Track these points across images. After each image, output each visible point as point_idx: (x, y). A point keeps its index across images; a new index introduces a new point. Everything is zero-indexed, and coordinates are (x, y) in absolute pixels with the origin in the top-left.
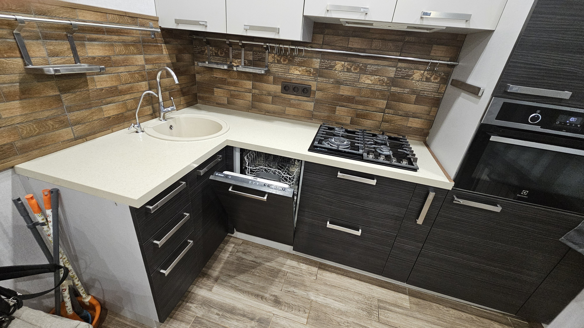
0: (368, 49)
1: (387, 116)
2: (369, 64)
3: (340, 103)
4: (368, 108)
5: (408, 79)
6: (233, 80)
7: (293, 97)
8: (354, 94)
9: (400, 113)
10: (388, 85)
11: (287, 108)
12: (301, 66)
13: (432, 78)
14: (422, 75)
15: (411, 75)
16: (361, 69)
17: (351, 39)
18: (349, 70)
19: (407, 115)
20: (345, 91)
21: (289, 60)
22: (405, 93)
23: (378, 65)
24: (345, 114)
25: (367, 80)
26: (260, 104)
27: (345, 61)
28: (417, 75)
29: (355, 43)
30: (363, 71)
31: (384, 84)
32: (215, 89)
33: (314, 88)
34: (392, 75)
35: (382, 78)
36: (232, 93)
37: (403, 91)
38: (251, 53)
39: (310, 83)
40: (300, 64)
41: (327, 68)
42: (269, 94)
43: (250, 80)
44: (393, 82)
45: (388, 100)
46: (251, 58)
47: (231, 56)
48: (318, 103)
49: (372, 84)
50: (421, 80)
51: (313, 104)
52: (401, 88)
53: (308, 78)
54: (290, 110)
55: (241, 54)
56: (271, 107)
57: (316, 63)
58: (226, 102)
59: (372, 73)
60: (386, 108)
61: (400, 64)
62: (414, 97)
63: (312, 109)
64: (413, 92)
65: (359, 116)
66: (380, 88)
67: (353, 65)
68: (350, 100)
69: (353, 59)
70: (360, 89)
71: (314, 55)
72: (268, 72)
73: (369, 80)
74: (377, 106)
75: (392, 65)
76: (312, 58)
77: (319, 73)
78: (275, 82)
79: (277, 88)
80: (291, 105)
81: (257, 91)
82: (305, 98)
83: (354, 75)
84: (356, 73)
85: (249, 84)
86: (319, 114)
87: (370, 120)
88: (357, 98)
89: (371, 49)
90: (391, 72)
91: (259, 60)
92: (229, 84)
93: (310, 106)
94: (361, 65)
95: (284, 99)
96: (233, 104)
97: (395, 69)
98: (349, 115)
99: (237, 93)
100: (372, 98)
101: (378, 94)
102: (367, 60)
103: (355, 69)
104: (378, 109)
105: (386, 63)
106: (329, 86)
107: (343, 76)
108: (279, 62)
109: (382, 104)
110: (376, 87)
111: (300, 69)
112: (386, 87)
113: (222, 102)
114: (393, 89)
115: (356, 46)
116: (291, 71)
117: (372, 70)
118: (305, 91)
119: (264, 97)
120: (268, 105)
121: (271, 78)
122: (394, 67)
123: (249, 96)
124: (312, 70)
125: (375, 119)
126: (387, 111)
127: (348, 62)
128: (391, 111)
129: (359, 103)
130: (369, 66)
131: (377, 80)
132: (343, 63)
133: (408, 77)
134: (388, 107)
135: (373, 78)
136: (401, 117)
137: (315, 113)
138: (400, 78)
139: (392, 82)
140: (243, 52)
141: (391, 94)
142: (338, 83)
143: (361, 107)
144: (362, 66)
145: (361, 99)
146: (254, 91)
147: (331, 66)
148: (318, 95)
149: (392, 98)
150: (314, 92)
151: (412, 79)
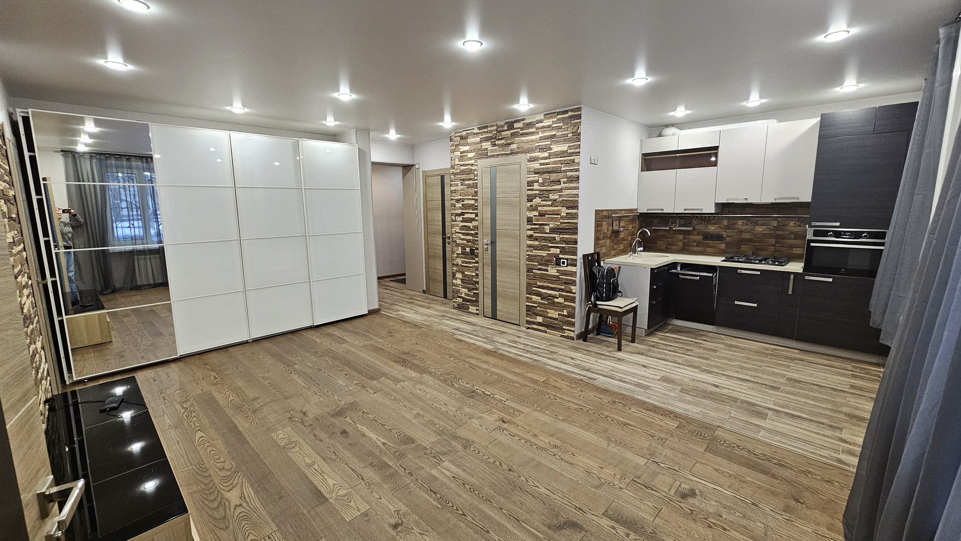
1: (778, 248)
2: (759, 220)
3: (743, 243)
4: (762, 244)
5: (787, 226)
6: (670, 235)
7: (710, 242)
9: (786, 245)
10: (774, 230)
11: (708, 249)
13: (802, 224)
14: (795, 223)
15: (787, 224)
16: (755, 223)
18: (747, 225)
19: (791, 247)
20: (746, 236)
23: (765, 220)
24: (748, 249)
25: (759, 229)
28: (792, 224)
30: (756, 224)
31: (771, 230)
32: (658, 241)
33: (725, 236)
34: (776, 225)
35: (769, 227)
36: (669, 243)
37: (785, 233)
38: (684, 220)
39: (722, 233)
40: (714, 224)
41: (732, 225)
42: (695, 242)
43: (681, 235)
44: (777, 228)
45: (776, 239)
46: (683, 223)
47: (670, 223)
48: (727, 244)
49: (763, 231)
50: (795, 226)
51: (725, 245)
52: (783, 231)
53: (721, 230)
54: (709, 250)
55: (677, 221)
56: (696, 249)
57: (725, 222)
58: (665, 248)
59: (762, 225)
60: (776, 243)
61: (779, 219)
62: (793, 236)
63: (724, 248)
64: (792, 233)
65: (757, 249)
66: (769, 232)
67: (749, 222)
68: (749, 241)
69: (748, 218)
70: (756, 234)
71: (724, 218)
72: (694, 229)
73: (761, 229)
74: (770, 243)
75: (774, 220)
76: (722, 220)
77: (727, 227)
78: (698, 235)
79: (700, 238)
80: (710, 247)
81: (686, 241)
82: (720, 242)
83: (750, 227)
84: (752, 226)
85: (681, 237)
86: (730, 250)
87: (765, 251)
88: (754, 239)
90: (775, 224)
91: (688, 223)
92: (668, 238)
93: (723, 246)
94: (754, 221)
95: (704, 243)
96: (670, 249)
97: (776, 222)
98: (750, 249)
99: (673, 242)
100: (764, 238)
101: (769, 236)
102: (758, 218)
103: (751, 224)
105: (769, 219)
106: (735, 234)
107: (743, 228)
108: (701, 223)
109: (773, 241)
110: (766, 232)
111: (715, 226)
112: (773, 232)
113: (662, 248)
114: (778, 232)
116: (709, 228)
117: (762, 223)
118: (719, 238)
119: (691, 243)
120: (693, 248)
121: (696, 232)
122: (776, 220)
123: (681, 244)
124: (723, 226)
125: (769, 250)
126: (776, 245)
127: (745, 220)
128: (779, 245)
129: (755, 242)
131: (766, 228)
132: (742, 221)
135: (763, 227)
136: (787, 248)
137: (726, 250)
138: (781, 226)
140: (678, 220)
141: (777, 235)
142: (740, 232)
143: (758, 244)
145: (757, 239)
146: (684, 240)
147: (735, 223)
148: (728, 239)
149: (778, 238)
150: (725, 238)
151: (789, 226)
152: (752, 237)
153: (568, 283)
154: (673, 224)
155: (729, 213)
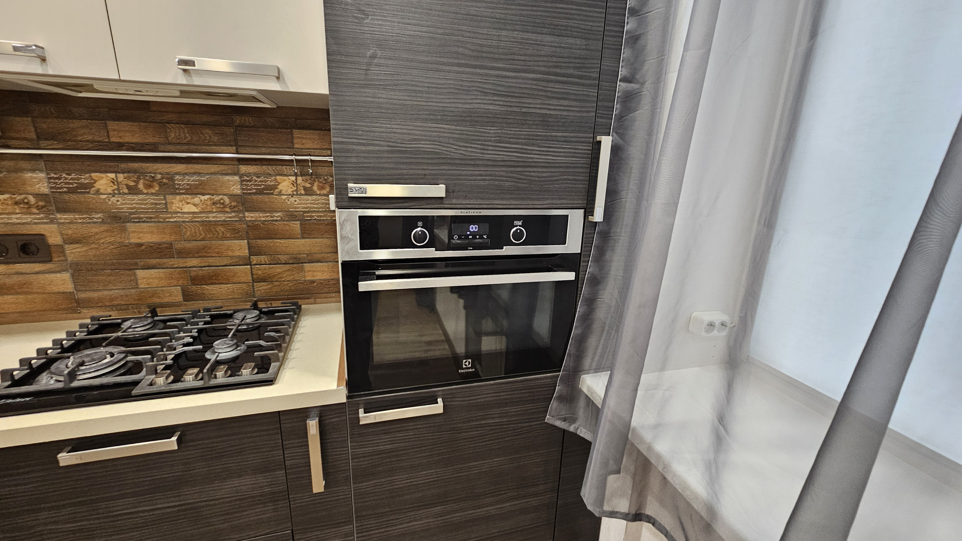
0: (162, 144)
1: (260, 271)
2: (178, 174)
3: (141, 263)
4: (211, 261)
5: (272, 194)
9: (283, 258)
10: (236, 209)
13: (316, 188)
14: (294, 183)
15: (275, 187)
16: (161, 185)
17: (111, 125)
18: (133, 190)
19: (297, 261)
20: (143, 234)
22: (276, 221)
23: (197, 173)
24: (163, 283)
25: (186, 206)
27: (116, 172)
28: (286, 185)
29: (124, 132)
30: (169, 187)
31: (228, 210)
33: (54, 240)
34: (236, 190)
35: (216, 198)
37: (272, 217)
39: (37, 229)
41: (72, 191)
44: (243, 202)
45: (248, 239)
48: (78, 271)
49: (201, 212)
51: (66, 276)
52: (264, 211)
57: (37, 181)
59: (192, 191)
60: (250, 255)
61: (244, 169)
62: (296, 226)
63: (69, 287)
64: (292, 216)
65: (197, 280)
66: (222, 217)
67: (139, 178)
68: (161, 251)
69: (136, 165)
70: (178, 225)
71: (24, 165)
73: (189, 205)
74: (231, 254)
75: (229, 172)
76: (22, 170)
77: (55, 204)
82: (38, 267)
83: (151, 199)
84: (153, 194)
86: (94, 295)
87: (226, 284)
88: (178, 246)
89: (170, 144)
90: (233, 185)
93: (63, 282)
94: (159, 176)
97: (237, 178)
98: (174, 282)
100: (210, 239)
101: (222, 229)
102: (168, 165)
103: (149, 186)
104: (234, 260)
105: (214, 168)
106: (93, 229)
107: (125, 203)
109: (240, 247)
110: (211, 217)
112: (233, 214)
114: (250, 216)
115: (128, 138)
117: (188, 185)
118: (31, 249)
122: (235, 174)
124: (32, 199)
125: (236, 279)
126: (254, 259)
127: (123, 173)
128: (263, 258)
129: (183, 254)
130: (177, 177)
131: (209, 203)
132: (112, 175)
133: (270, 190)
134: (253, 251)
135: (197, 200)
136: (288, 267)
137: (83, 295)
138: (254, 194)
139: (243, 204)
141: (249, 226)
142: (118, 220)
143: (194, 262)
144: (162, 178)
145: (189, 245)
147: (84, 185)
148: (73, 252)
149: (255, 234)
150: (61, 249)
151: (280, 194)
152: (167, 238)
155: (43, 143)
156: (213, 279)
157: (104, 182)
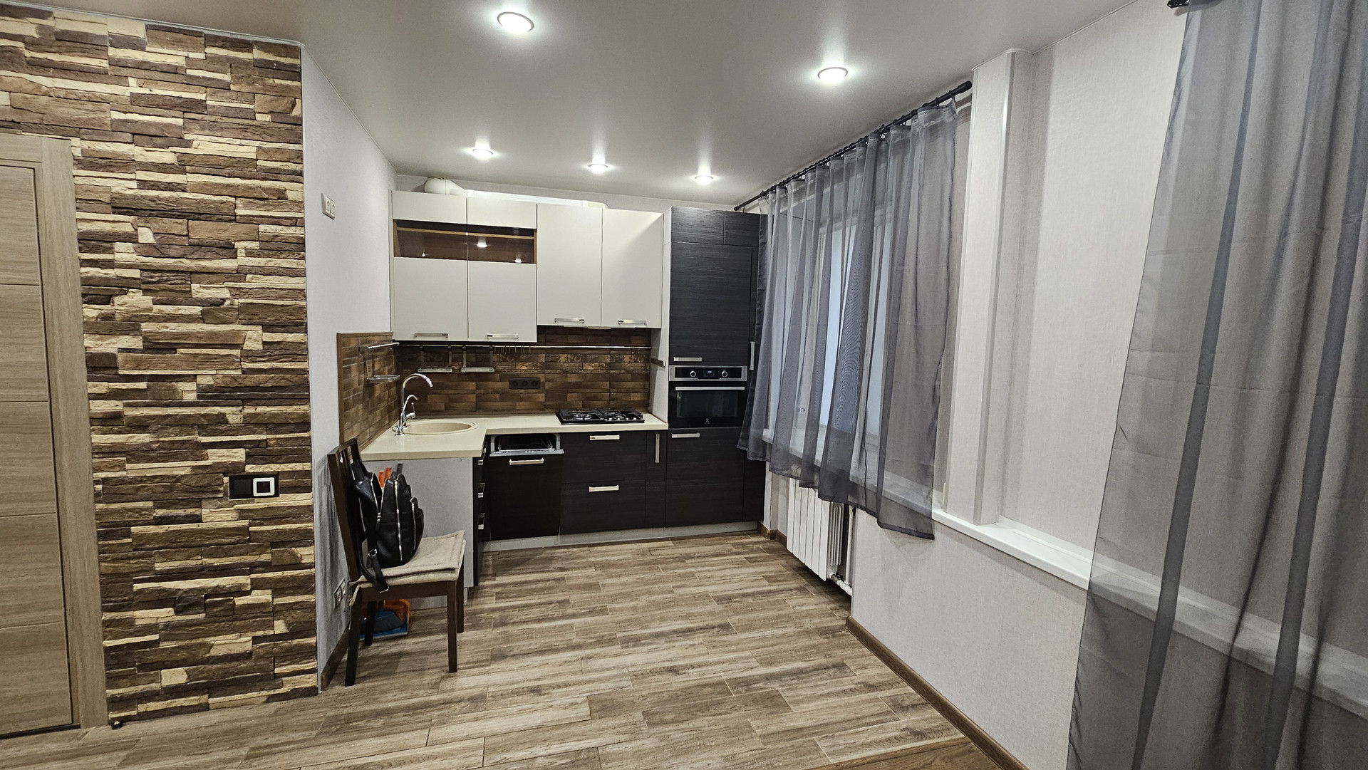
0: (582, 344)
1: (613, 395)
2: (588, 355)
3: (570, 390)
4: (594, 390)
5: (622, 363)
6: (454, 383)
7: (522, 391)
8: (580, 380)
9: (623, 390)
10: (607, 369)
11: (518, 404)
12: (527, 362)
13: (641, 360)
14: (630, 358)
15: (623, 360)
16: (582, 358)
17: (569, 336)
18: (572, 361)
19: (628, 392)
20: (573, 379)
21: (515, 358)
22: (621, 374)
23: (596, 354)
24: (577, 399)
25: (589, 367)
26: (486, 404)
27: (568, 354)
28: (627, 359)
29: (572, 339)
30: (585, 360)
31: (604, 369)
33: (542, 380)
34: (608, 360)
36: (451, 396)
37: (620, 372)
38: (474, 354)
39: (538, 376)
41: (552, 361)
42: (496, 392)
43: (473, 381)
44: (610, 366)
45: (610, 381)
46: (474, 359)
47: (450, 360)
48: (549, 393)
49: (594, 370)
50: (631, 362)
51: (543, 395)
52: (617, 370)
53: (536, 371)
54: (520, 405)
56: (499, 405)
57: (542, 358)
58: (443, 408)
59: (592, 361)
60: (610, 388)
61: (612, 352)
62: (629, 376)
63: (543, 400)
64: (628, 372)
65: (588, 399)
66: (601, 372)
67: (574, 357)
68: (577, 386)
69: (573, 351)
70: (585, 375)
71: (539, 351)
72: (496, 372)
73: (591, 367)
74: (602, 388)
75: (605, 354)
76: (538, 354)
77: (545, 366)
78: (502, 380)
79: (505, 385)
80: (522, 400)
81: (482, 391)
82: (535, 391)
83: (577, 365)
84: (578, 363)
85: (472, 385)
86: (551, 403)
87: (599, 400)
88: (584, 384)
90: (607, 359)
91: (483, 360)
92: (447, 388)
93: (542, 397)
94: (582, 355)
95: (514, 395)
96: (453, 408)
97: (609, 356)
99: (459, 396)
100: (596, 381)
101: (601, 377)
102: (585, 351)
103: (577, 360)
104: (605, 390)
105: (600, 352)
106: (556, 376)
107: (567, 366)
108: (505, 360)
109: (606, 385)
110: (597, 372)
111: (527, 364)
112: (606, 371)
114: (612, 372)
115: (574, 341)
116: (518, 368)
117: (591, 359)
118: (535, 384)
119: (490, 396)
120: (495, 404)
121: (497, 376)
123: (473, 398)
124: (539, 365)
125: (603, 399)
126: (612, 390)
127: (570, 354)
128: (615, 390)
129: (586, 387)
131: (598, 366)
132: (566, 355)
133: (621, 361)
134: (611, 386)
135: (593, 365)
136: (624, 394)
137: (547, 403)
138: (615, 363)
140: (464, 355)
141: (611, 376)
142: (565, 372)
143: (589, 390)
145: (588, 383)
146: (478, 391)
147: (556, 359)
148: (548, 385)
149: (613, 379)
150: (544, 384)
151: (624, 362)
153: (283, 544)
154: (457, 361)
155: (547, 343)
156: (595, 398)
157: (563, 358)
